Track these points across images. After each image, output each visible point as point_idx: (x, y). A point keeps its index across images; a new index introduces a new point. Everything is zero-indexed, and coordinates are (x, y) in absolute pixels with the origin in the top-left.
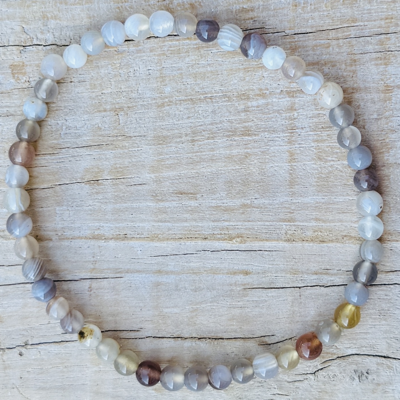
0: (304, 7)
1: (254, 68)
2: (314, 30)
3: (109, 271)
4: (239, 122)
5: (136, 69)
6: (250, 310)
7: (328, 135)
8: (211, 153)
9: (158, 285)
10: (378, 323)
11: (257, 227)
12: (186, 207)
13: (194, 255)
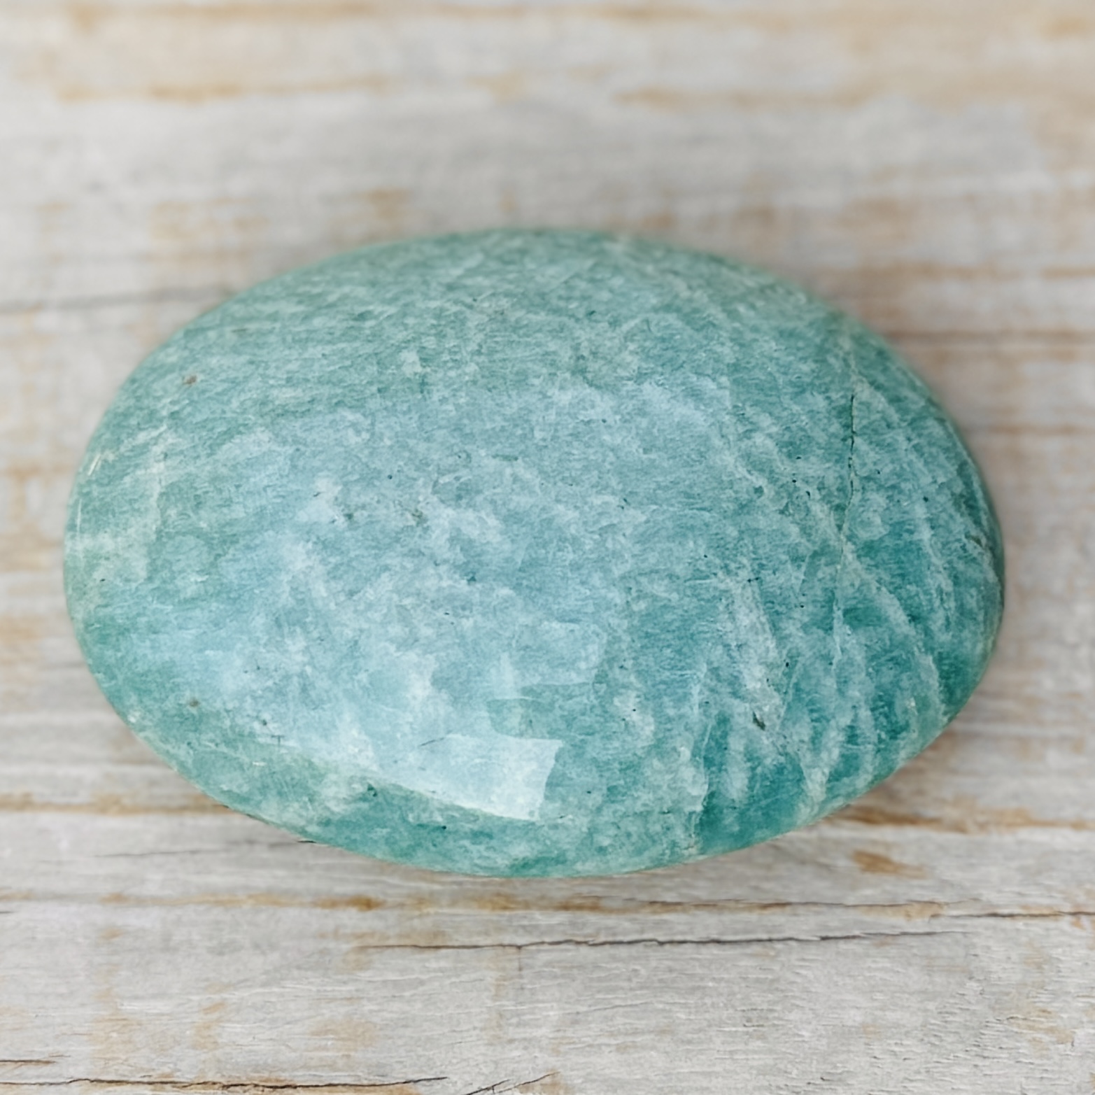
6: (375, 1008)
10: (741, 1047)
13: (221, 854)
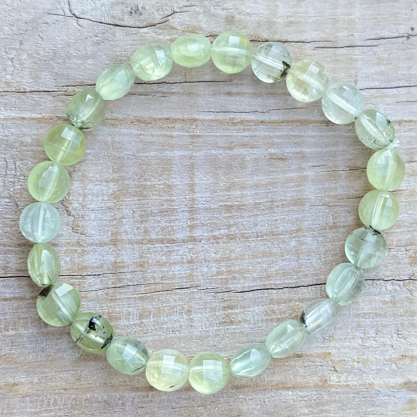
0: (183, 310)
1: (223, 260)
2: (174, 291)
4: (235, 217)
5: (319, 261)
7: (163, 205)
8: (257, 192)
11: (220, 131)
12: (278, 148)
13: (271, 109)
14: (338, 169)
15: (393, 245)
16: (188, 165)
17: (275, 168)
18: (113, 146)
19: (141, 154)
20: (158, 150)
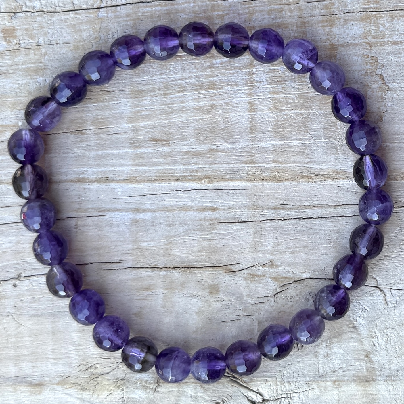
3: (93, 210)
4: (205, 77)
5: (114, 31)
6: (217, 242)
7: (282, 88)
8: (182, 105)
9: (136, 221)
10: (328, 251)
11: (223, 169)
12: (161, 153)
13: (168, 195)
14: (95, 131)
15: (34, 50)
16: (257, 131)
17: (163, 131)
18: (337, 150)
19: (307, 142)
20: (289, 147)
